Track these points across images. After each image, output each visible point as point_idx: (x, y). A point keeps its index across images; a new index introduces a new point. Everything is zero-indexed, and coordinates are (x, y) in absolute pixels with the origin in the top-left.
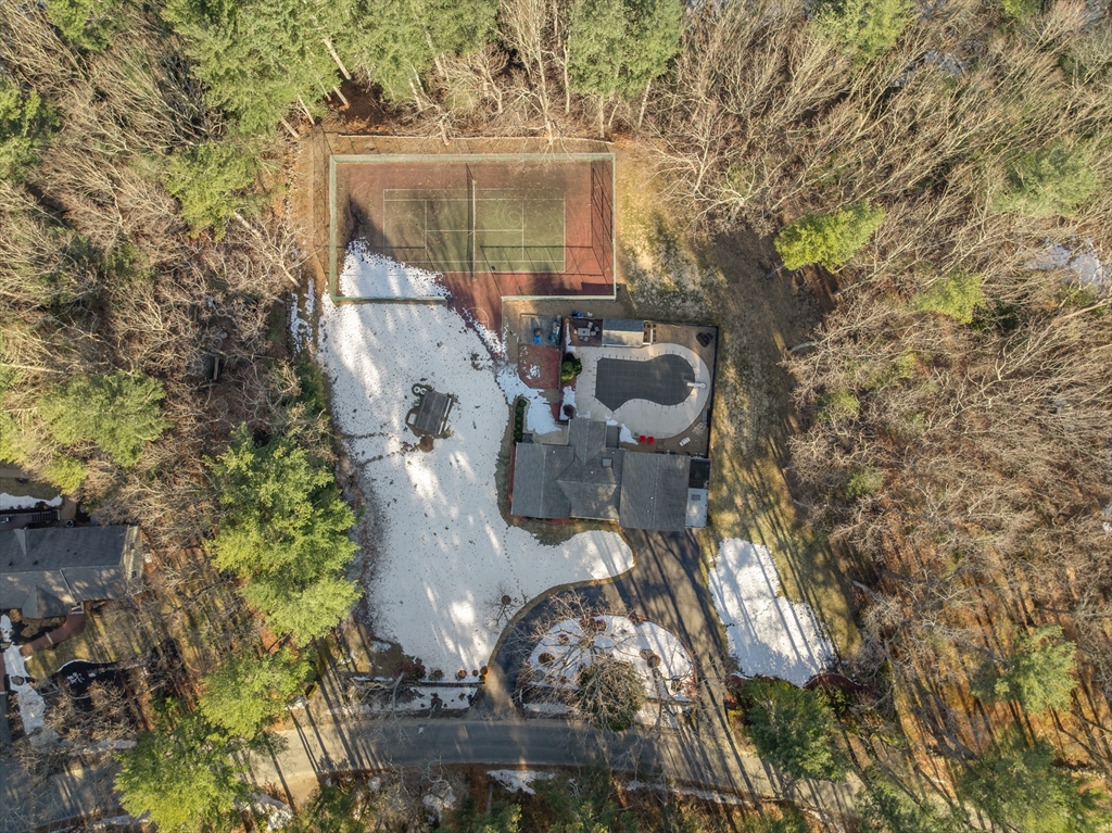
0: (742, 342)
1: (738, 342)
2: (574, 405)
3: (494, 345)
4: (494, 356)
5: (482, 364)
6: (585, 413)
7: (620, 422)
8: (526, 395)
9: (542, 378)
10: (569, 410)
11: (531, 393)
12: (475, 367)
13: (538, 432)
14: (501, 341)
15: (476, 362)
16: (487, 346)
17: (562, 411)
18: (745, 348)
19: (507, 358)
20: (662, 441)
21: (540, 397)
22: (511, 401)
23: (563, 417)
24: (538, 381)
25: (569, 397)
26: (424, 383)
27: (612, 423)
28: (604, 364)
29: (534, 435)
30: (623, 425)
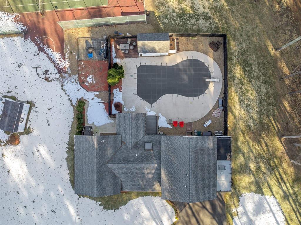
0: (242, 47)
1: (240, 47)
2: (122, 102)
3: (59, 62)
4: (60, 71)
5: (51, 77)
6: (131, 108)
7: (158, 112)
8: (85, 98)
9: (97, 84)
10: (118, 106)
11: (89, 96)
12: (47, 79)
13: (96, 124)
14: (64, 59)
15: (47, 76)
16: (54, 64)
17: (113, 107)
18: (245, 51)
19: (69, 71)
20: (190, 124)
21: (96, 98)
22: (74, 103)
23: (114, 111)
24: (94, 86)
25: (118, 97)
26: (10, 95)
27: (152, 113)
28: (141, 70)
29: (93, 128)
30: (160, 115)
